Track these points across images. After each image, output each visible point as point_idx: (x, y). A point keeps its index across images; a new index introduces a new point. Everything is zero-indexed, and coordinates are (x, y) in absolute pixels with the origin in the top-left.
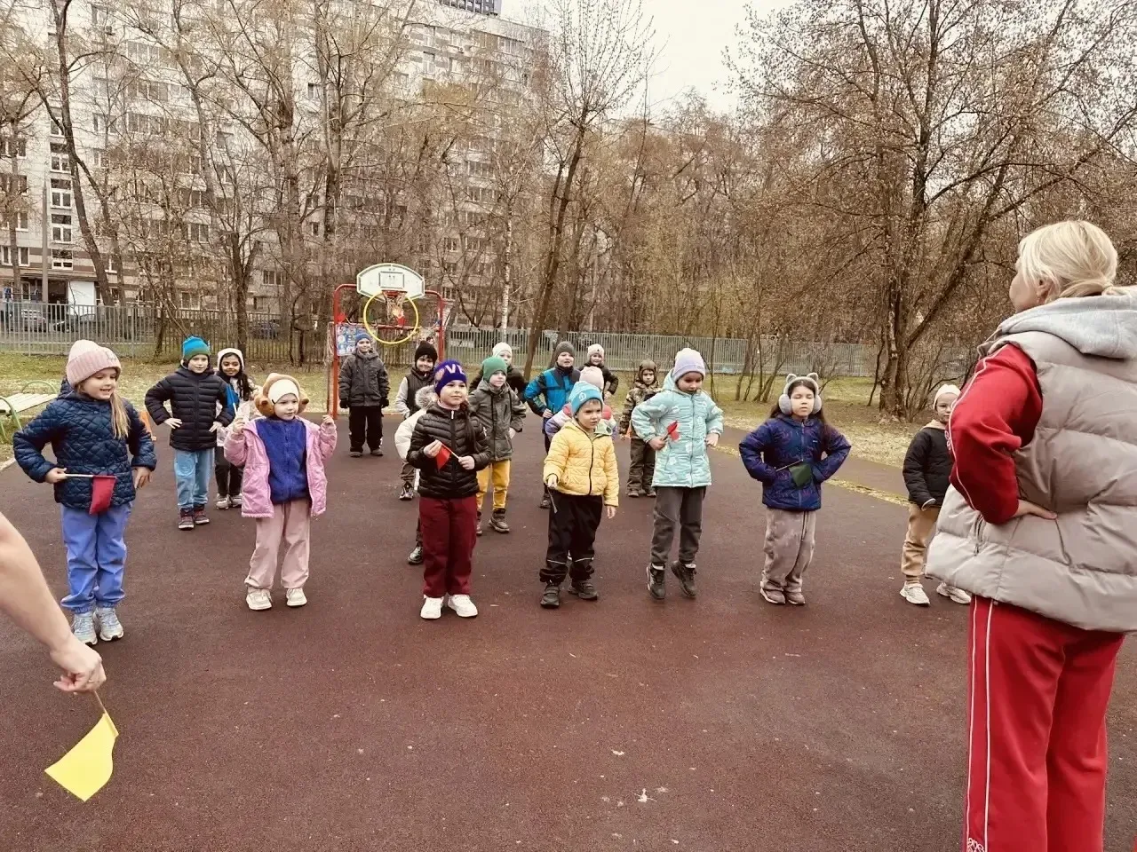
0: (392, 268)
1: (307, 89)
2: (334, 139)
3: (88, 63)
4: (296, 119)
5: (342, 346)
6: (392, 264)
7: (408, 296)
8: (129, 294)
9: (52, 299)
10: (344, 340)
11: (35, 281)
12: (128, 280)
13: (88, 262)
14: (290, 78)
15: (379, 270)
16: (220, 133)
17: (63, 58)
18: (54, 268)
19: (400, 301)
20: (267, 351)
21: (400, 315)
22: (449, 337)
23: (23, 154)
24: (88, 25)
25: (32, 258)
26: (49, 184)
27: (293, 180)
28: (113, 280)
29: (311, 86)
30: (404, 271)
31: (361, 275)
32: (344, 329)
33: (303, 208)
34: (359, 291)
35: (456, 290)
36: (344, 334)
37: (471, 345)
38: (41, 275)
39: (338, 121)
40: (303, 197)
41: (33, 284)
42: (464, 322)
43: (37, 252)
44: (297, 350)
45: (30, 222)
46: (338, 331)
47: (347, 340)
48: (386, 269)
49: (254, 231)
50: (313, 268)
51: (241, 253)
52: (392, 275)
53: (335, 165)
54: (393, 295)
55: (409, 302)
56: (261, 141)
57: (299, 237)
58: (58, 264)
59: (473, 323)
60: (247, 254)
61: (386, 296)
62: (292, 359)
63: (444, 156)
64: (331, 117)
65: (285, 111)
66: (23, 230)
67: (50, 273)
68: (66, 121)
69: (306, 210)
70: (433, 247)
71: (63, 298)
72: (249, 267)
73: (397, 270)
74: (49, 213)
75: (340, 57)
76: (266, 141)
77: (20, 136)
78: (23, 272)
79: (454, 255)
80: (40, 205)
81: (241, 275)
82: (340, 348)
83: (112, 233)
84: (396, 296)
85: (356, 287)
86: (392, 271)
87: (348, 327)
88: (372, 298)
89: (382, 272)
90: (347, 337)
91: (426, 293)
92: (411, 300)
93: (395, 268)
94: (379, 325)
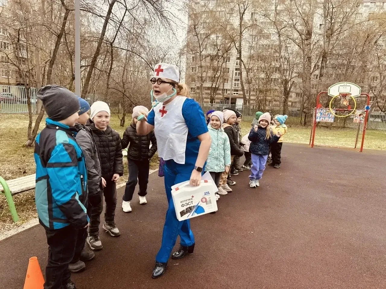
1: (319, 26)
2: (327, 41)
3: (248, 30)
4: (313, 36)
5: (318, 118)
6: (345, 82)
7: (352, 96)
8: (251, 102)
9: (232, 103)
10: (320, 115)
11: (228, 99)
12: (252, 98)
13: (242, 93)
14: (312, 21)
15: (339, 85)
16: (286, 47)
17: (241, 29)
18: (233, 95)
19: (348, 98)
20: (293, 120)
21: (347, 104)
22: (370, 117)
23: (229, 62)
24: (250, 19)
25: (228, 92)
26: (234, 70)
27: (309, 58)
28: (248, 98)
29: (321, 25)
30: (351, 85)
31: (330, 88)
32: (320, 110)
33: (312, 69)
34: (328, 95)
35: (375, 97)
36: (320, 113)
37: (380, 120)
38: (229, 97)
39: (329, 34)
40: (313, 65)
41: (228, 100)
42: (378, 111)
43: (229, 90)
44: (304, 120)
45: (229, 81)
46: (318, 111)
47: (321, 115)
48: (343, 84)
49: (293, 78)
50: (314, 91)
51: (288, 85)
52: (345, 87)
53: (327, 51)
54: (344, 96)
55: (352, 99)
56: (300, 47)
57: (309, 79)
58: (234, 94)
59: (382, 111)
60: (289, 86)
61: (341, 96)
62: (301, 123)
63: (376, 42)
64: (327, 32)
65: (309, 34)
66: (227, 84)
67: (232, 96)
68: (240, 49)
69: (313, 70)
70: (366, 80)
71: (235, 103)
72: (289, 91)
74: (234, 78)
75: (333, 8)
76: (302, 47)
77: (228, 56)
78: (225, 96)
79: (375, 84)
80: (231, 76)
81: (287, 93)
82: (317, 118)
83: (249, 83)
84: (346, 96)
85: (327, 93)
86: (345, 85)
87: (322, 110)
88: (334, 97)
89: (340, 86)
90: (321, 114)
91: (361, 94)
92: (353, 98)
93: (347, 84)
94: (336, 109)
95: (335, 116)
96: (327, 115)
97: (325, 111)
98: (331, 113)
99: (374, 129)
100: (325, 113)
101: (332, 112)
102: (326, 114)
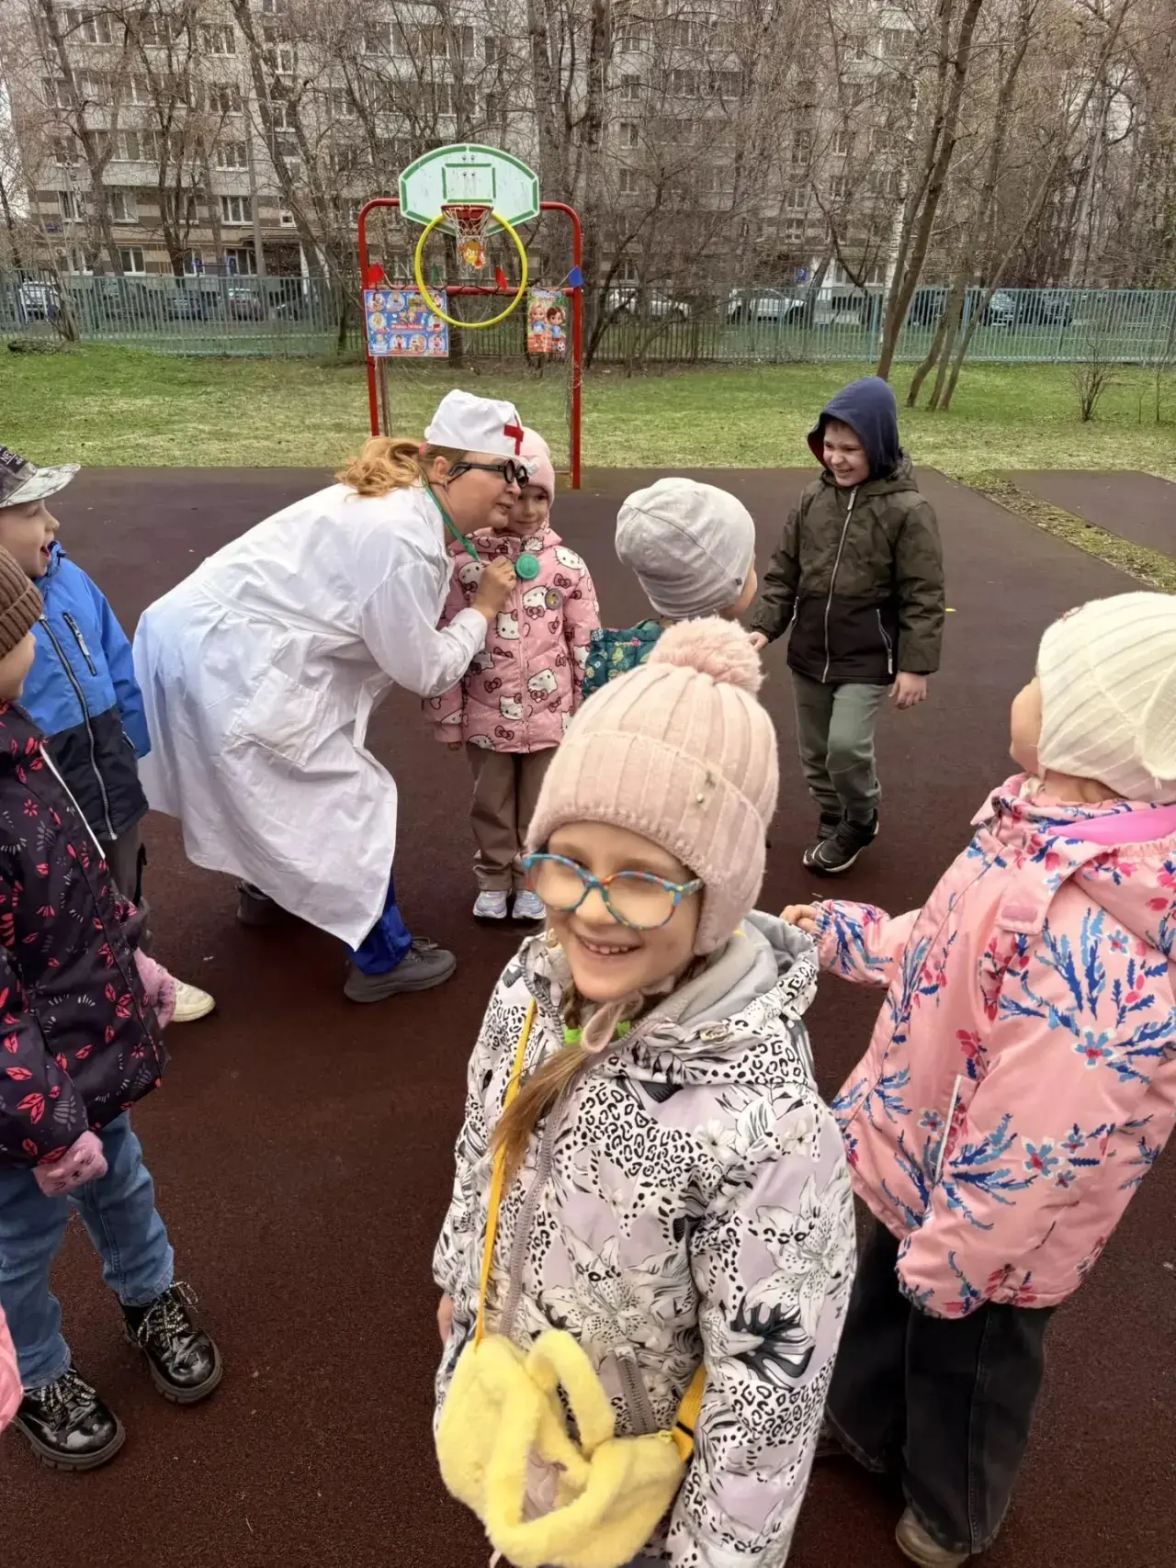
0: (468, 154)
5: (379, 337)
6: (468, 145)
7: (504, 217)
10: (384, 322)
15: (439, 162)
30: (495, 161)
31: (406, 177)
32: (380, 297)
34: (403, 214)
36: (383, 311)
46: (370, 302)
47: (389, 325)
48: (456, 158)
52: (470, 170)
55: (506, 234)
58: (286, 220)
73: (481, 158)
82: (375, 341)
85: (397, 204)
86: (469, 161)
87: (386, 295)
88: (429, 226)
89: (448, 165)
90: (389, 319)
91: (543, 208)
92: (510, 227)
93: (475, 154)
94: (450, 287)
95: (451, 325)
96: (417, 321)
97: (401, 300)
98: (430, 312)
99: (798, 362)
100: (406, 309)
101: (433, 306)
102: (412, 316)
